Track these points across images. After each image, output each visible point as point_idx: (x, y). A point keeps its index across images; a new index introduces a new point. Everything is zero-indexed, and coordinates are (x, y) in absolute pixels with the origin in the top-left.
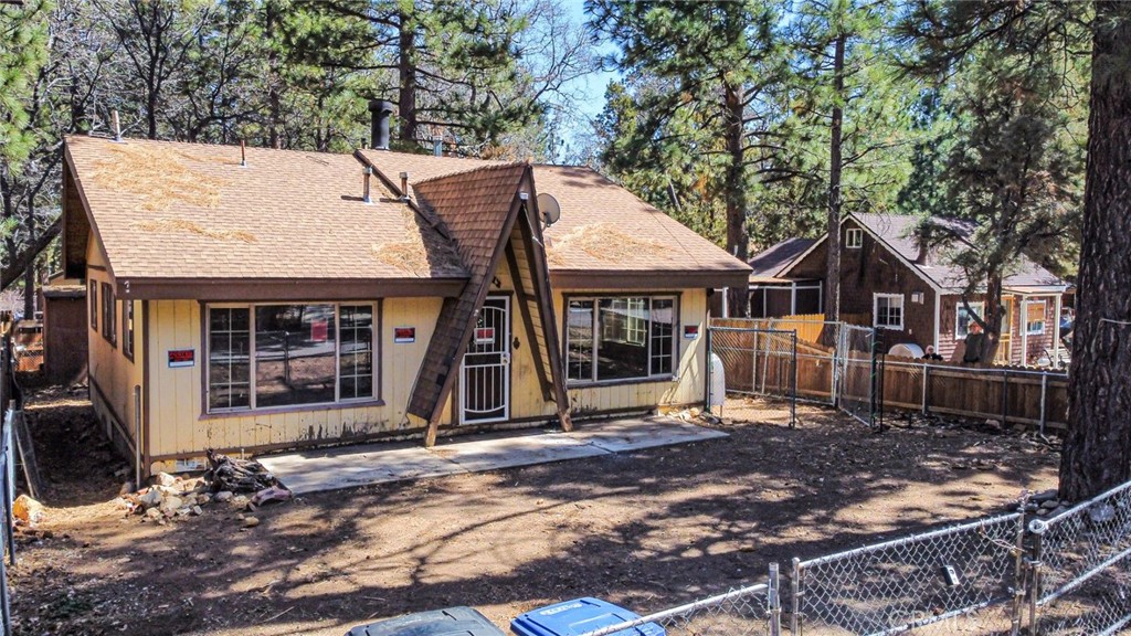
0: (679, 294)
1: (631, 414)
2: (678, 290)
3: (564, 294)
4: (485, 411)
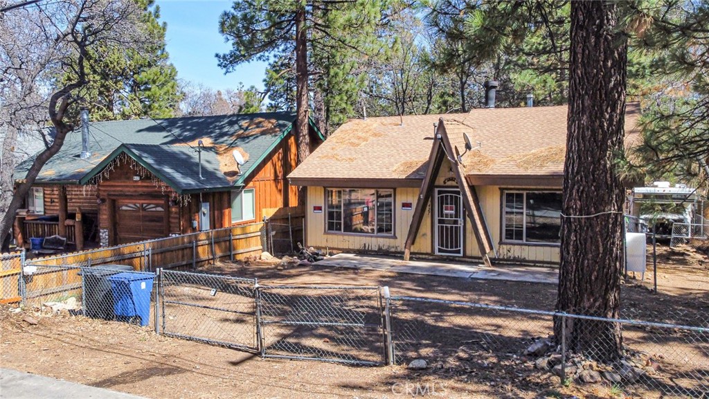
3: (500, 188)
4: (449, 249)
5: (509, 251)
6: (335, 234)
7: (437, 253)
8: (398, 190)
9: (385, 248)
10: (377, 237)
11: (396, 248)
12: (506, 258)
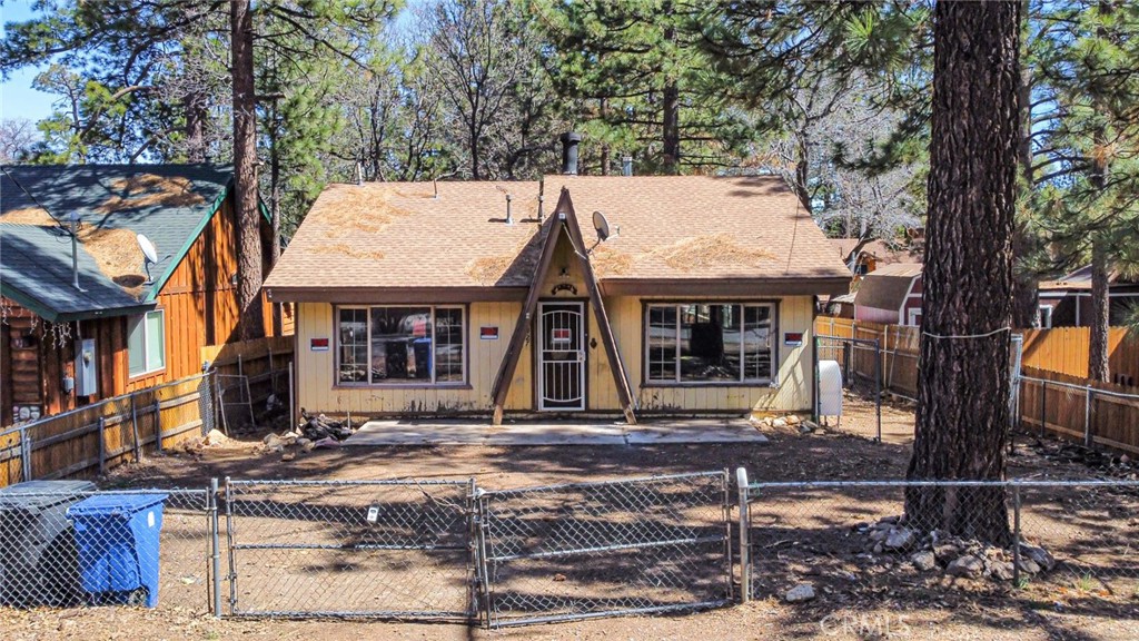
0: (777, 302)
3: (641, 300)
4: (562, 401)
5: (655, 397)
6: (357, 388)
7: (542, 408)
8: (474, 307)
9: (450, 406)
10: (435, 388)
11: (471, 404)
12: (650, 407)
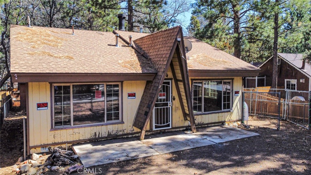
0: (233, 79)
1: (216, 124)
2: (232, 77)
3: (191, 79)
4: (162, 125)
5: (195, 119)
7: (154, 129)
8: (125, 83)
10: (107, 125)
11: (123, 131)
